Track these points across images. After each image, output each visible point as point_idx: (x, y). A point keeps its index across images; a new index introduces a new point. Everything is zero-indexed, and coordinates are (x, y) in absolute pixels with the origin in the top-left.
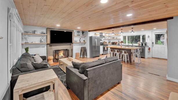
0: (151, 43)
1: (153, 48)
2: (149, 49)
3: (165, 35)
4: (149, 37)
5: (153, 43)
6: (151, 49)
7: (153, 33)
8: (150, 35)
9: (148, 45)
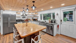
0: (60, 21)
1: (62, 26)
2: (58, 26)
3: (73, 12)
4: (57, 14)
5: (61, 20)
6: (59, 26)
7: (61, 10)
8: (59, 13)
9: (57, 22)
